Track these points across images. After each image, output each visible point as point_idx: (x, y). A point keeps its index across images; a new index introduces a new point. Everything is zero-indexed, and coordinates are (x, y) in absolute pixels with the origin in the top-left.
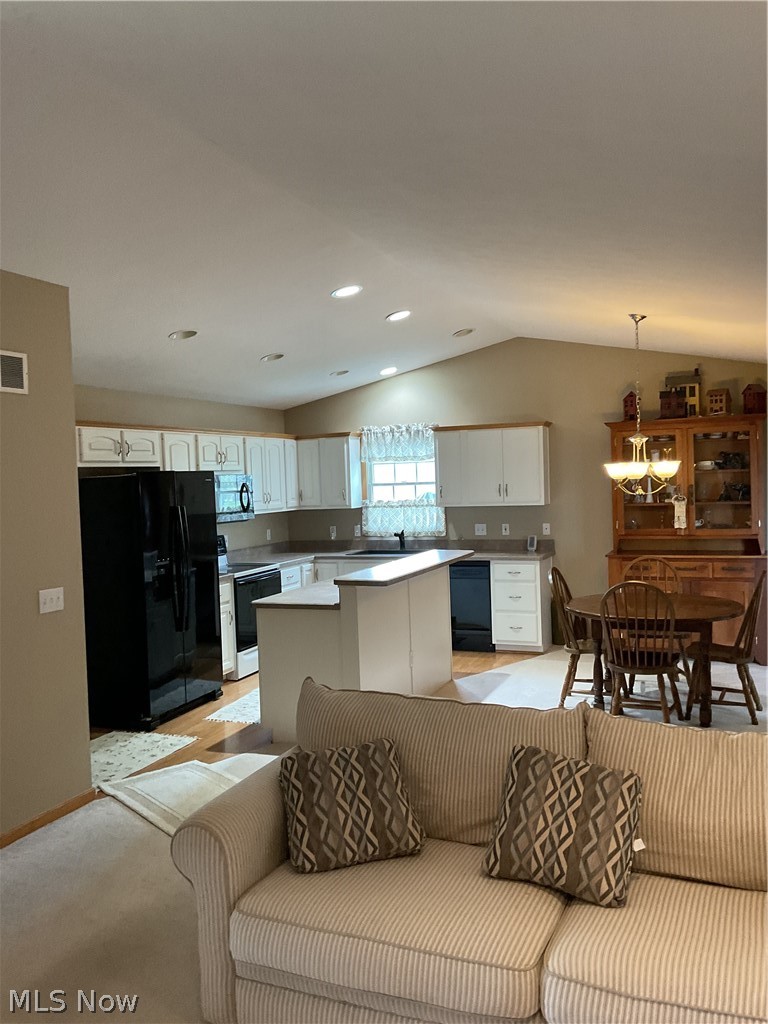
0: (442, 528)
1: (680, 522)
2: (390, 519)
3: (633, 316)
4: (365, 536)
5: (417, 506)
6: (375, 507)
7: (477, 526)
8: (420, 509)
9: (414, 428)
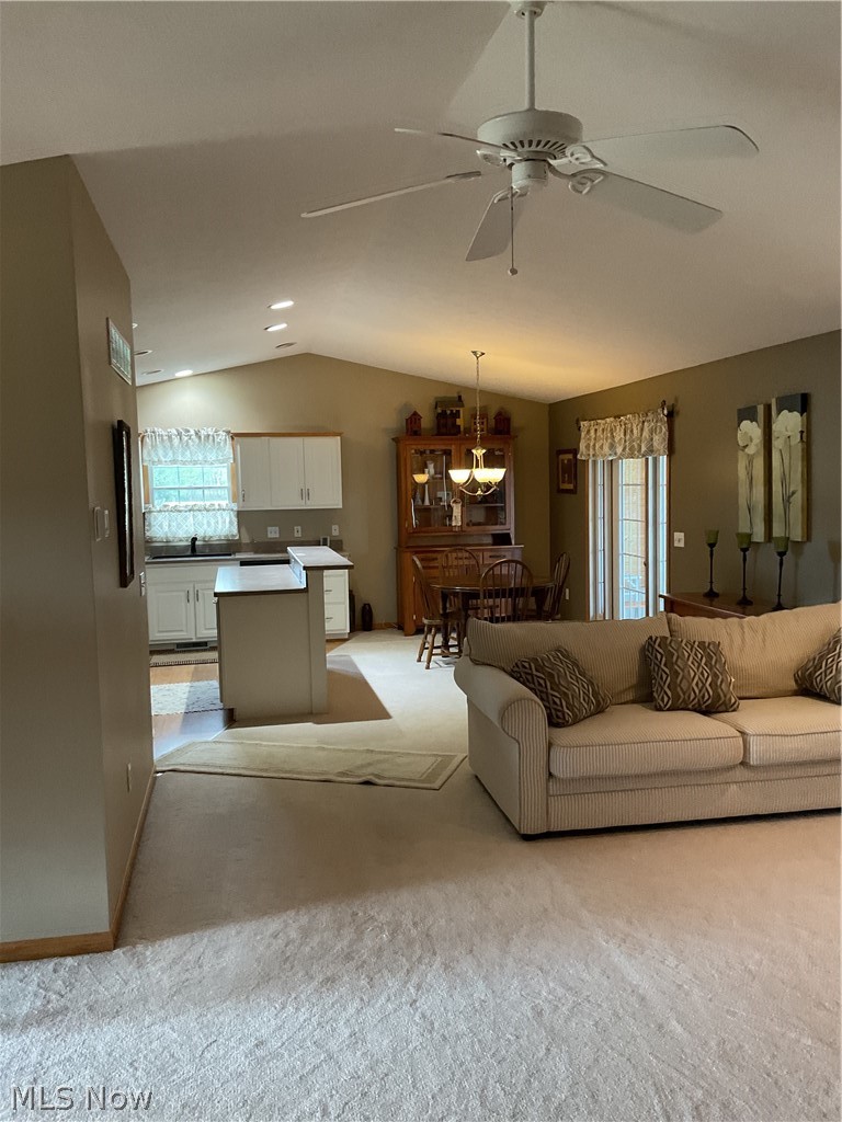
0: (235, 531)
1: (457, 522)
2: (178, 524)
3: (475, 353)
4: (148, 541)
5: (208, 511)
6: (160, 511)
7: (269, 529)
8: (211, 513)
9: (203, 433)
